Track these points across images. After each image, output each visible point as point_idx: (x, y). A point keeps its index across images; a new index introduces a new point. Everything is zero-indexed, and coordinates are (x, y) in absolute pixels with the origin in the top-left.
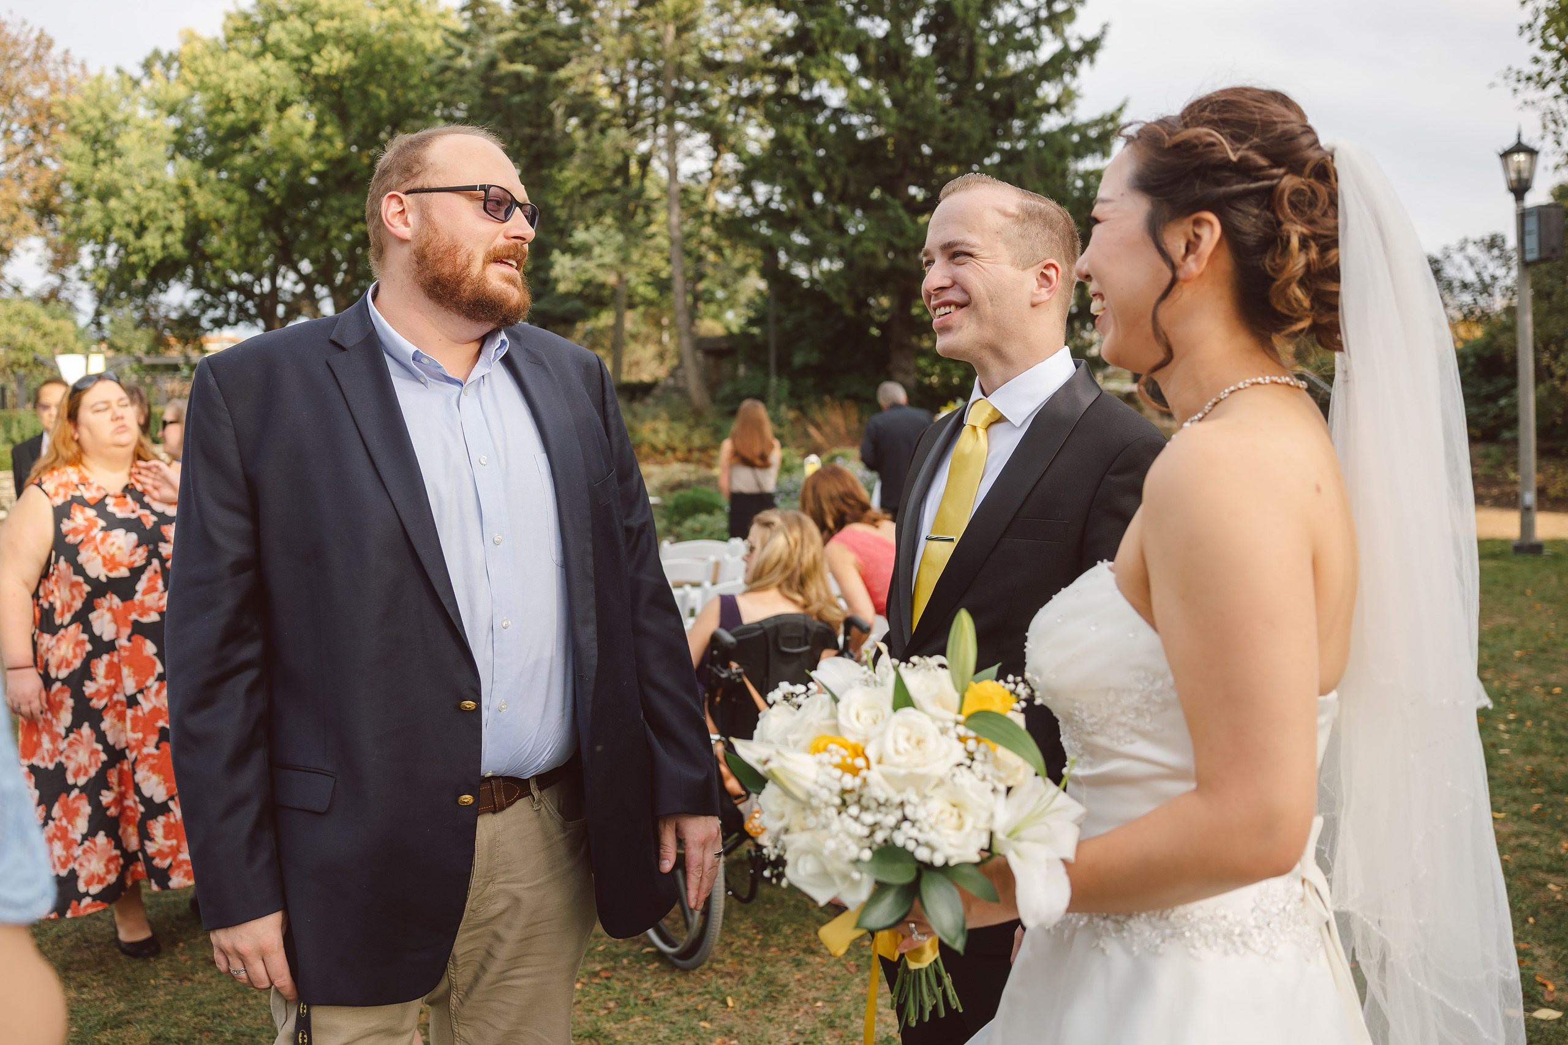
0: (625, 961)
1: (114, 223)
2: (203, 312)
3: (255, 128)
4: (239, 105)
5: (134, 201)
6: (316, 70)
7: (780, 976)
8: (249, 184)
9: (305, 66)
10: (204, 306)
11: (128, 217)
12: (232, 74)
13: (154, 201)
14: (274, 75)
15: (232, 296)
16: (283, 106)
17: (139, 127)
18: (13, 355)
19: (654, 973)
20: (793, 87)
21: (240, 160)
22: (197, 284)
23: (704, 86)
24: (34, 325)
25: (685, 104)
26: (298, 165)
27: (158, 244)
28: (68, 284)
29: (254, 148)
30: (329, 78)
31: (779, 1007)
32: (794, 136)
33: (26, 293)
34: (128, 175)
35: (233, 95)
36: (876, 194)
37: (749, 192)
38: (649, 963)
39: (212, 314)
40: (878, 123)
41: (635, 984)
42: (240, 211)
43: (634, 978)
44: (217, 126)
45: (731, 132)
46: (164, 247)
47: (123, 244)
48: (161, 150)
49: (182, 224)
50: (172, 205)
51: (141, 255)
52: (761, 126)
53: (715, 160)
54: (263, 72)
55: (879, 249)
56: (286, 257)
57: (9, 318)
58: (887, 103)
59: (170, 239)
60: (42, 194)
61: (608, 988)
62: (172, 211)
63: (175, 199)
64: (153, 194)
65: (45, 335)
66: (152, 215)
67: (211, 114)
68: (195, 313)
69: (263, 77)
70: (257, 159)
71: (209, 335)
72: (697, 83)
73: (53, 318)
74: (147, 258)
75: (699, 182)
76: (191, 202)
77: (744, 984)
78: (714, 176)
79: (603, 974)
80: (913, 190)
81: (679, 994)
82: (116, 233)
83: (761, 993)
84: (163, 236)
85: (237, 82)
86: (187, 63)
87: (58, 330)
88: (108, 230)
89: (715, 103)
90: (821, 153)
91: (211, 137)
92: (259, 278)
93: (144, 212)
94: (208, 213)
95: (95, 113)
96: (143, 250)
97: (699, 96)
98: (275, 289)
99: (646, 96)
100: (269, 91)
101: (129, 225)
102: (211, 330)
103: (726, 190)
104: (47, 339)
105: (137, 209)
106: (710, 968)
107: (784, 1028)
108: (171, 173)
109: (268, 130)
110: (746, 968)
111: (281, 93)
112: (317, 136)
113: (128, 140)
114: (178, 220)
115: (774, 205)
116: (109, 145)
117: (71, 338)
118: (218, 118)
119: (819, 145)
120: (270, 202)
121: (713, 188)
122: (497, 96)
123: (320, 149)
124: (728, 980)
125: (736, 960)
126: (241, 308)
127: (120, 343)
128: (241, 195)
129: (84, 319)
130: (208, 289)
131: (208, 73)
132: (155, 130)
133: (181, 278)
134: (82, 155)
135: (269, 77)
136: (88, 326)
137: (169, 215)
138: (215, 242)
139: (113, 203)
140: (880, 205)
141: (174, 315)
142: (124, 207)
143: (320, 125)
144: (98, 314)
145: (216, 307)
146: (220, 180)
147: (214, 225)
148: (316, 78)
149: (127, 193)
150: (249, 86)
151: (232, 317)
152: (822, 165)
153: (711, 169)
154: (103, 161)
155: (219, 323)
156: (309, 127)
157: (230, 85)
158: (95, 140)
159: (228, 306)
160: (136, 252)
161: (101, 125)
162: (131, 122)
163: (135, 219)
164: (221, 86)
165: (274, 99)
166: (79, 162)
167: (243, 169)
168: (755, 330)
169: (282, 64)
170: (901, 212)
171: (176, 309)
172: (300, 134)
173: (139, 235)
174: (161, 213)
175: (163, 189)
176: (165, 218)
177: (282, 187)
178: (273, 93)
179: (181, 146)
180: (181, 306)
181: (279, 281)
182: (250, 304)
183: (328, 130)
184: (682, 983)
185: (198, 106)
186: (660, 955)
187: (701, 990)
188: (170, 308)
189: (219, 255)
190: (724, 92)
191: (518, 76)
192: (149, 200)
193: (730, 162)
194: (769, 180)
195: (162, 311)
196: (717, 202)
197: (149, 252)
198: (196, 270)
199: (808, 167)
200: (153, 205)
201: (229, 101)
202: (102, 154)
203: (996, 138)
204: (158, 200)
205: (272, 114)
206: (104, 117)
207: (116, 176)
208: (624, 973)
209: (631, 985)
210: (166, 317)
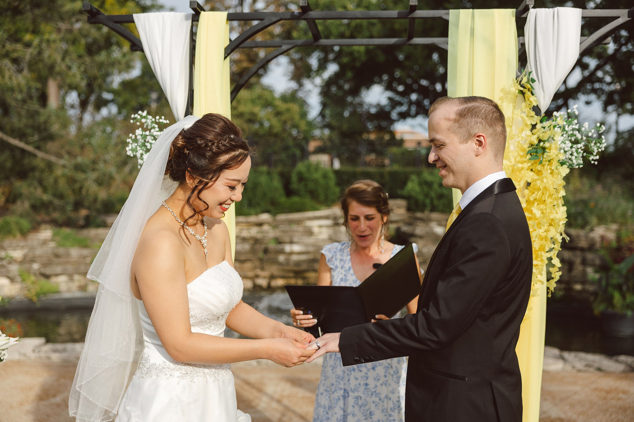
2: (393, 107)
10: (394, 103)
15: (414, 97)
22: (389, 87)
33: (276, 94)
39: (399, 109)
68: (387, 109)
74: (354, 60)
102: (398, 120)
130: (397, 91)
141: (373, 111)
145: (401, 104)
155: (404, 116)
159: (411, 103)
180: (378, 105)
188: (370, 105)
195: (366, 107)
210: (368, 113)
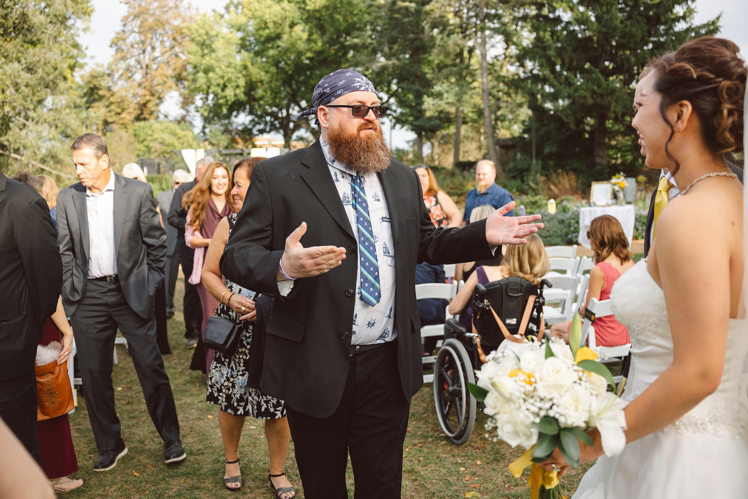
0: (430, 440)
1: (211, 84)
2: (254, 126)
3: (278, 37)
4: (271, 25)
5: (221, 73)
6: (308, 8)
7: (503, 450)
8: (276, 63)
9: (303, 6)
10: (254, 123)
11: (218, 81)
12: (268, 11)
13: (231, 73)
14: (288, 11)
15: (268, 118)
16: (292, 25)
17: (223, 38)
18: (164, 148)
19: (443, 445)
20: (545, 11)
21: (271, 52)
22: (251, 113)
23: (500, 12)
24: (174, 134)
25: (491, 21)
26: (300, 54)
27: (232, 94)
28: (190, 114)
29: (278, 47)
30: (315, 11)
31: (500, 464)
32: (545, 37)
33: (171, 118)
34: (218, 61)
35: (268, 21)
36: (587, 66)
37: (522, 65)
38: (441, 441)
39: (258, 127)
40: (588, 29)
41: (434, 450)
42: (272, 77)
43: (433, 447)
44: (261, 36)
45: (515, 35)
46: (235, 95)
47: (216, 95)
48: (234, 48)
49: (244, 84)
50: (239, 75)
51: (225, 100)
52: (530, 32)
53: (506, 49)
54: (283, 9)
55: (588, 95)
56: (294, 99)
57: (162, 130)
58: (593, 19)
59: (238, 91)
60: (178, 71)
61: (421, 451)
62: (239, 78)
63: (241, 72)
64: (230, 70)
65: (179, 138)
66: (229, 80)
67: (258, 30)
68: (250, 127)
69: (283, 12)
70: (280, 52)
71: (257, 137)
72: (496, 10)
73: (183, 130)
74: (227, 101)
75: (498, 60)
76: (249, 73)
77: (484, 453)
78: (506, 57)
79: (419, 445)
80: (607, 63)
81: (453, 456)
82: (212, 89)
83: (492, 457)
84: (235, 90)
85: (270, 14)
86: (245, 6)
87: (185, 136)
88: (209, 87)
89: (506, 20)
90: (559, 45)
91: (257, 41)
92: (281, 110)
93: (226, 78)
94: (257, 78)
95: (202, 32)
96: (225, 97)
97: (498, 17)
98: (288, 115)
99: (472, 17)
100: (286, 18)
101: (218, 85)
102: (258, 135)
103: (512, 64)
104: (180, 140)
105: (222, 77)
106: (469, 445)
107: (500, 473)
108: (239, 59)
109: (285, 37)
110: (487, 446)
111: (291, 19)
112: (309, 40)
113: (218, 44)
114: (242, 82)
115: (535, 72)
116: (209, 47)
117: (191, 140)
118: (261, 32)
119: (558, 40)
120: (286, 73)
121: (505, 63)
122: (397, 18)
123: (310, 46)
124: (477, 451)
125: (482, 442)
126: (272, 125)
127: (214, 141)
128: (273, 69)
129: (197, 130)
130: (257, 116)
131: (256, 10)
132: (231, 39)
133: (244, 111)
134: (196, 52)
135: (285, 11)
136: (199, 134)
137: (237, 80)
138: (260, 92)
139: (211, 75)
140: (589, 71)
141: (240, 128)
142: (216, 77)
143: (311, 34)
144: (204, 127)
145: (260, 124)
146: (262, 62)
147: (259, 84)
148: (308, 11)
149: (217, 70)
150: (276, 16)
151: (268, 129)
152: (560, 52)
153: (504, 54)
154: (206, 54)
155: (261, 132)
156: (305, 36)
157: (267, 16)
158: (203, 45)
159: (266, 123)
160: (222, 98)
161: (205, 37)
162: (220, 35)
163: (221, 82)
164: (262, 17)
165: (288, 22)
166: (195, 55)
167: (273, 57)
168: (526, 136)
169: (292, 5)
170: (599, 75)
171: (241, 125)
172: (301, 39)
173: (223, 90)
174: (233, 79)
175: (235, 68)
176: (236, 81)
177: (292, 65)
178: (288, 19)
179: (243, 46)
180: (244, 124)
181: (291, 111)
182: (276, 122)
183: (315, 37)
184: (456, 451)
185: (251, 27)
186: (447, 437)
187: (464, 454)
188: (238, 124)
189: (262, 98)
190: (511, 14)
191: (407, 8)
192: (228, 73)
193: (513, 50)
194: (532, 59)
195: (234, 126)
196: (507, 70)
197: (229, 98)
198: (250, 106)
199: (552, 53)
200: (230, 75)
201: (266, 23)
202: (206, 51)
203: (650, 35)
204: (232, 73)
205: (287, 29)
206: (207, 34)
207: (213, 62)
208: (429, 445)
209: (432, 451)
210: (236, 129)
